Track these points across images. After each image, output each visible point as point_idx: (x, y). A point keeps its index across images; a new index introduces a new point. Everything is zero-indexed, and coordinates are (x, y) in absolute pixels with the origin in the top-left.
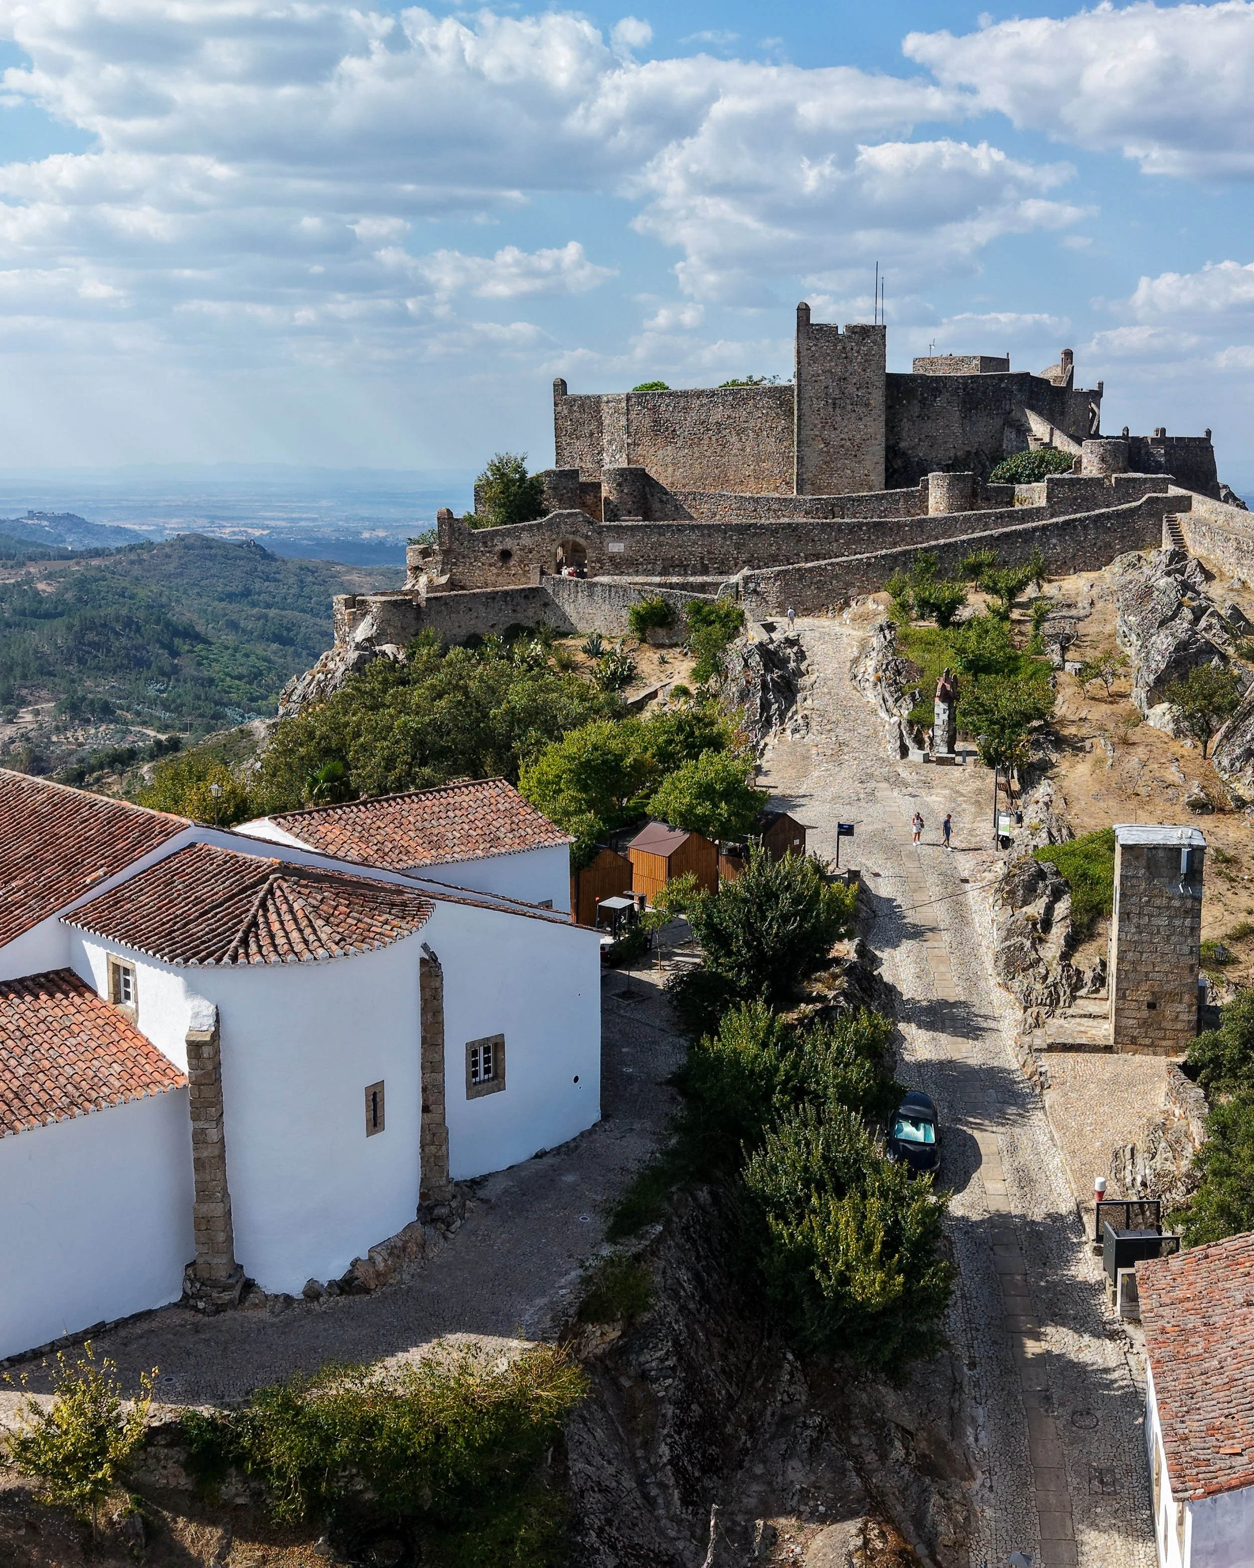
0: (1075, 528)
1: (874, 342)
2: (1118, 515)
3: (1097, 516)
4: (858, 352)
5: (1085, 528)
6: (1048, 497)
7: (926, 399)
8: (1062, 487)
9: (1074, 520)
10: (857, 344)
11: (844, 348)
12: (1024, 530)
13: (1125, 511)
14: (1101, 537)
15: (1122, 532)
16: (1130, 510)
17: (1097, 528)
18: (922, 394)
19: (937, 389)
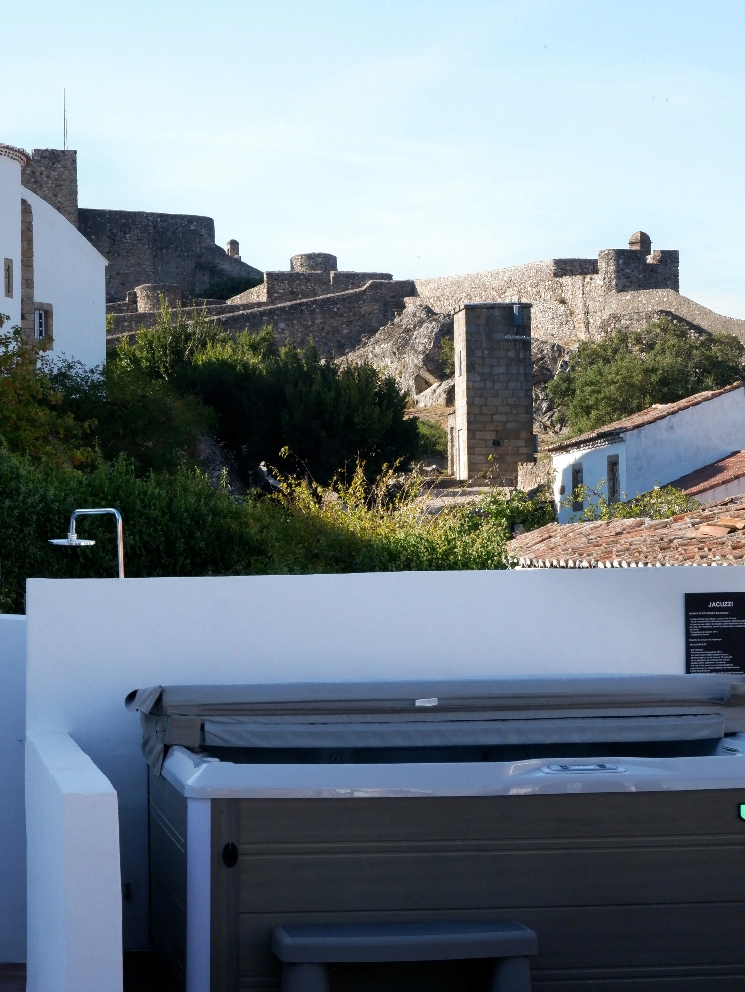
0: (302, 312)
1: (65, 167)
2: (344, 299)
3: (323, 300)
4: (48, 176)
5: (312, 312)
6: (268, 292)
7: (115, 235)
8: (282, 282)
9: (301, 305)
10: (47, 168)
11: (33, 172)
12: (251, 314)
13: (350, 296)
14: (329, 322)
15: (348, 317)
16: (356, 294)
17: (323, 312)
18: (110, 230)
19: (126, 225)
